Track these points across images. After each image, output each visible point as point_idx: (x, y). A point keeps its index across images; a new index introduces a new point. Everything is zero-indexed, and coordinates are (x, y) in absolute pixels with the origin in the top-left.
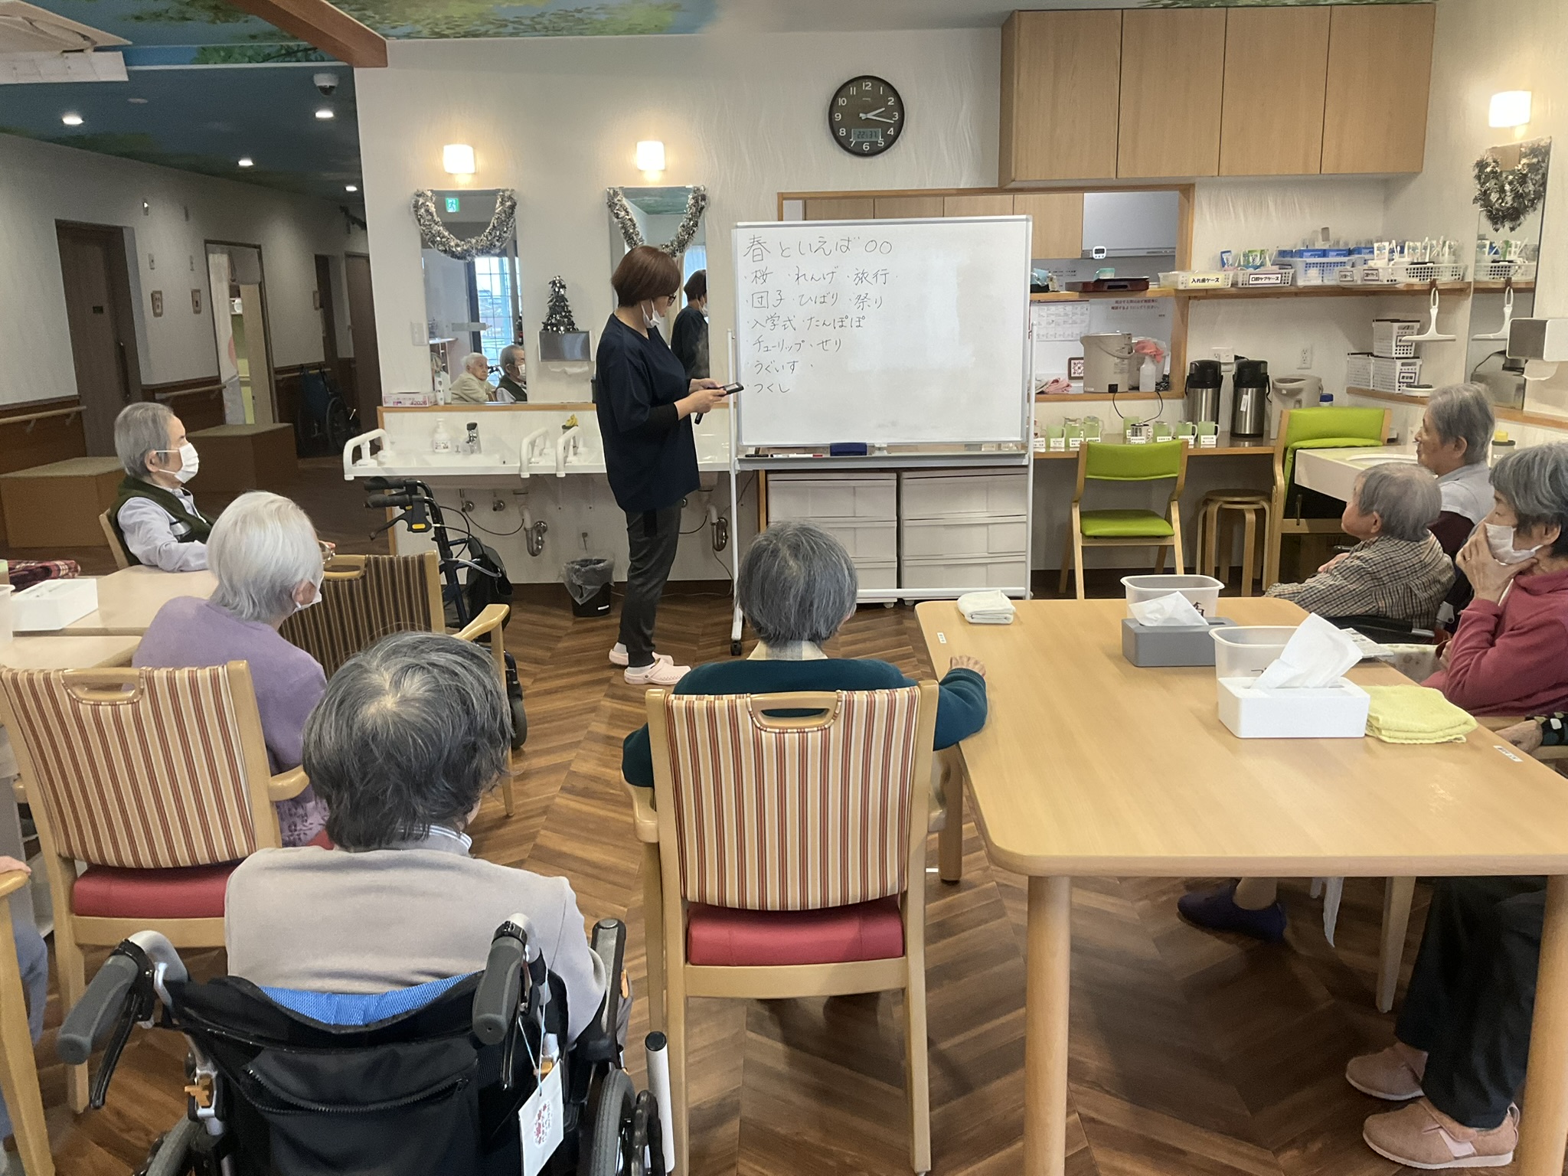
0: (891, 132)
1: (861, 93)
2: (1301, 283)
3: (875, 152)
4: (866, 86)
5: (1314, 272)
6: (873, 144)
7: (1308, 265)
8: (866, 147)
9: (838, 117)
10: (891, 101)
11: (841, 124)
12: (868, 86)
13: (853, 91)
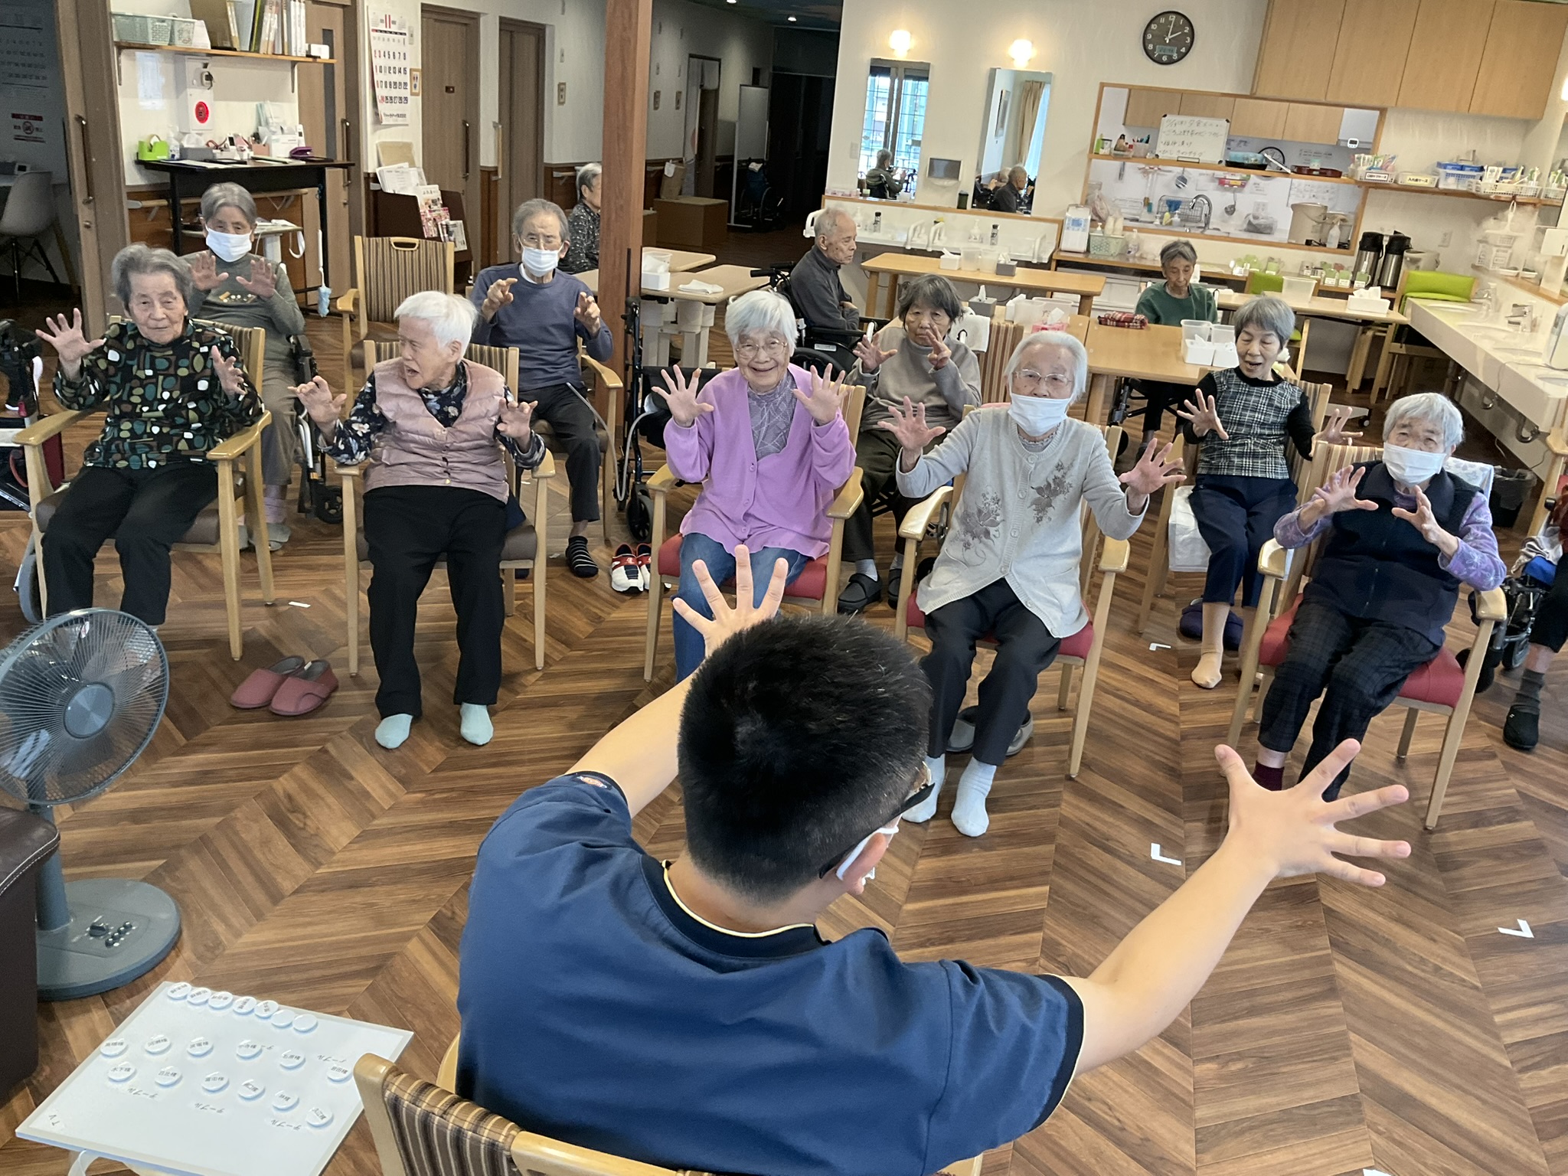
0: (1183, 50)
1: (1168, 22)
2: (1441, 186)
3: (1171, 62)
4: (1171, 18)
5: (1452, 180)
6: (1170, 57)
7: (1448, 175)
8: (1165, 59)
9: (1149, 36)
10: (1187, 30)
11: (1150, 41)
12: (1173, 18)
13: (1162, 20)
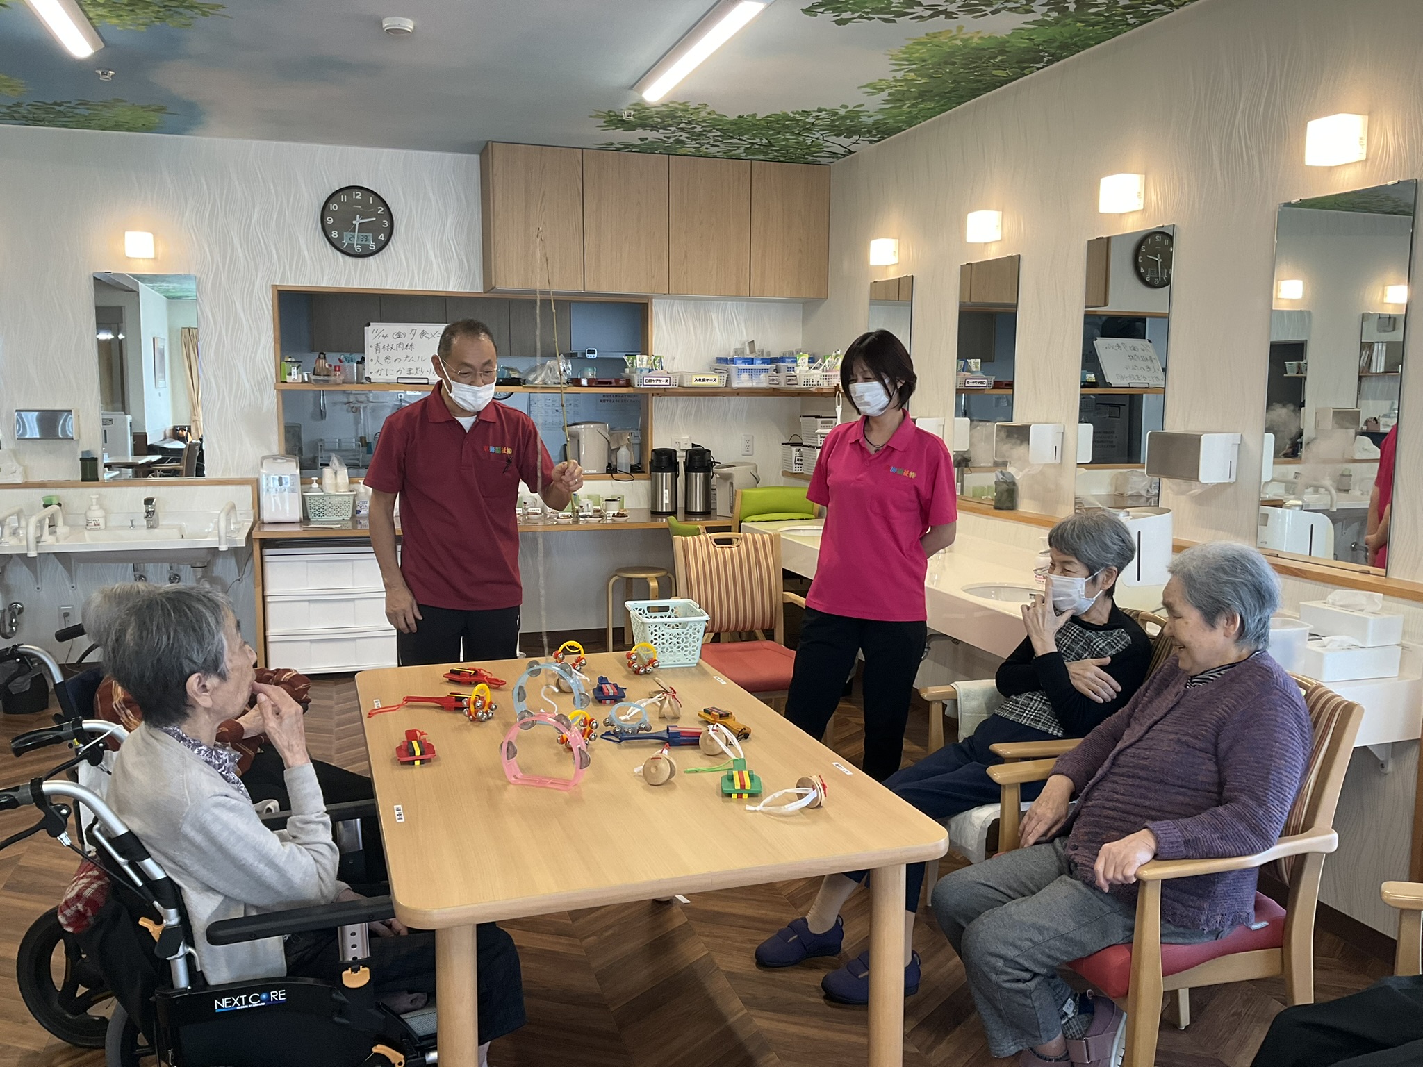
0: (382, 237)
1: (352, 202)
3: (367, 254)
4: (356, 195)
6: (364, 247)
8: (357, 250)
9: (330, 220)
10: (381, 210)
11: (332, 227)
12: (358, 195)
13: (344, 198)
